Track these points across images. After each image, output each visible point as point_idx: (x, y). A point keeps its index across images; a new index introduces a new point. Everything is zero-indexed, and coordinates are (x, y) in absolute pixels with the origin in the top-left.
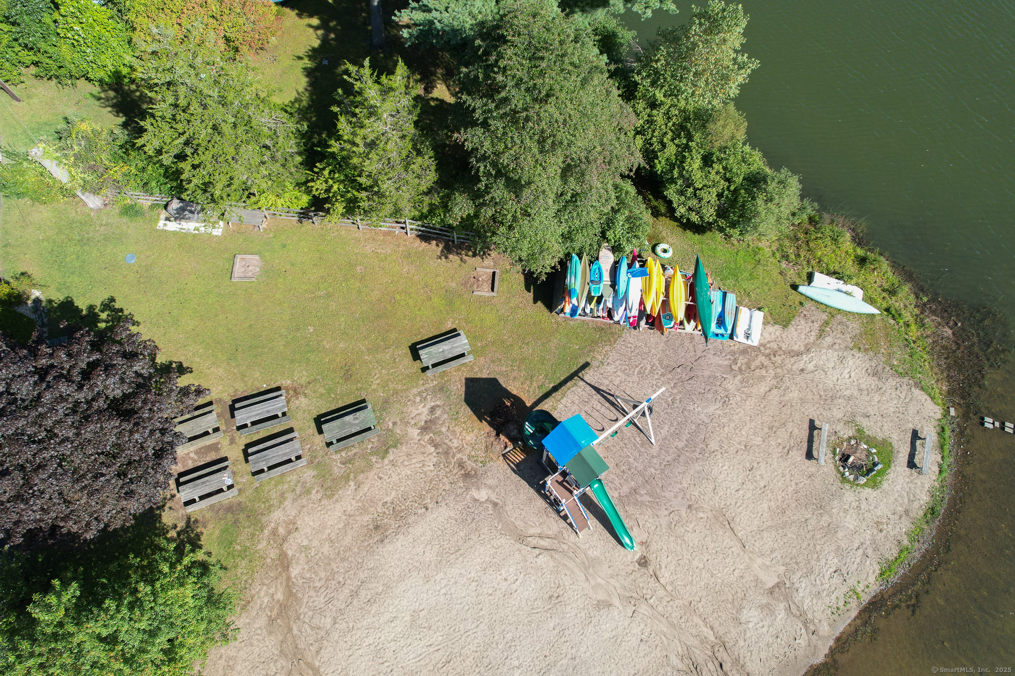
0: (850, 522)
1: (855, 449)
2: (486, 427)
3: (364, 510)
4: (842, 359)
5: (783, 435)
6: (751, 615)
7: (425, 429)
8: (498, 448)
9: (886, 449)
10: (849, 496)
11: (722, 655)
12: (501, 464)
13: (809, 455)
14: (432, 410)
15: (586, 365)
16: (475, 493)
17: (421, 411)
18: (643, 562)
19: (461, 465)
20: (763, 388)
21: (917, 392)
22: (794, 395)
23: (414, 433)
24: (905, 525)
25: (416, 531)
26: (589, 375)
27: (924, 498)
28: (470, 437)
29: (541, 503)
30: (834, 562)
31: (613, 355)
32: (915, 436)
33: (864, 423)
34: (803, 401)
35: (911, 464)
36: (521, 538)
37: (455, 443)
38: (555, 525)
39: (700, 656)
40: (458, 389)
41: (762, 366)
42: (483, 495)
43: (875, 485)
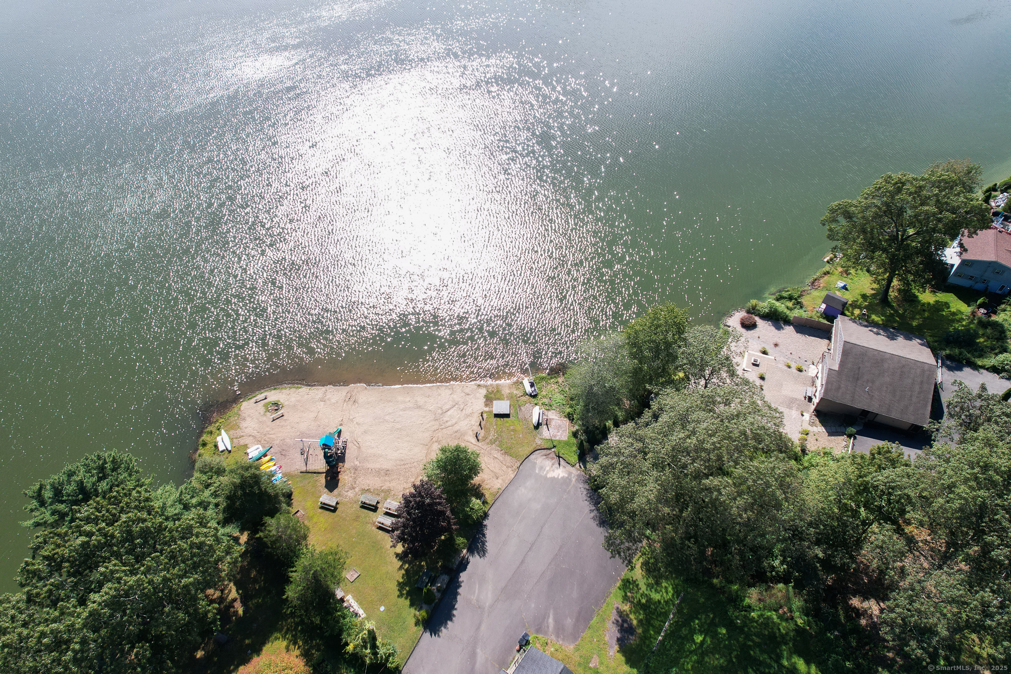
0: (293, 399)
1: (272, 410)
2: (340, 476)
3: (385, 480)
4: (246, 428)
5: (281, 424)
6: (333, 401)
7: (354, 488)
8: (342, 470)
9: (266, 406)
10: (286, 403)
11: (347, 400)
12: (346, 466)
13: (283, 416)
14: (348, 491)
15: (301, 472)
16: (358, 465)
17: (350, 494)
18: (341, 425)
19: (355, 473)
20: (271, 436)
21: (242, 409)
22: (268, 429)
23: (357, 490)
24: (284, 391)
25: (379, 466)
26: (304, 469)
27: (273, 392)
28: (346, 477)
29: (347, 451)
30: (306, 396)
31: (293, 470)
32: (256, 402)
33: (262, 413)
34: (268, 427)
35: (266, 398)
36: (359, 448)
37: (350, 479)
38: (349, 445)
39: (351, 403)
40: (336, 492)
41: (265, 440)
42: (357, 463)
43: (279, 401)
